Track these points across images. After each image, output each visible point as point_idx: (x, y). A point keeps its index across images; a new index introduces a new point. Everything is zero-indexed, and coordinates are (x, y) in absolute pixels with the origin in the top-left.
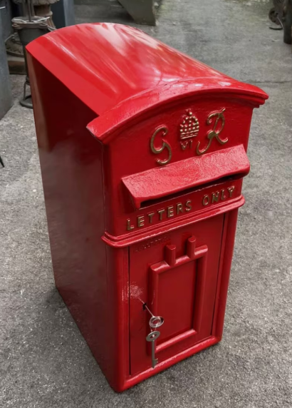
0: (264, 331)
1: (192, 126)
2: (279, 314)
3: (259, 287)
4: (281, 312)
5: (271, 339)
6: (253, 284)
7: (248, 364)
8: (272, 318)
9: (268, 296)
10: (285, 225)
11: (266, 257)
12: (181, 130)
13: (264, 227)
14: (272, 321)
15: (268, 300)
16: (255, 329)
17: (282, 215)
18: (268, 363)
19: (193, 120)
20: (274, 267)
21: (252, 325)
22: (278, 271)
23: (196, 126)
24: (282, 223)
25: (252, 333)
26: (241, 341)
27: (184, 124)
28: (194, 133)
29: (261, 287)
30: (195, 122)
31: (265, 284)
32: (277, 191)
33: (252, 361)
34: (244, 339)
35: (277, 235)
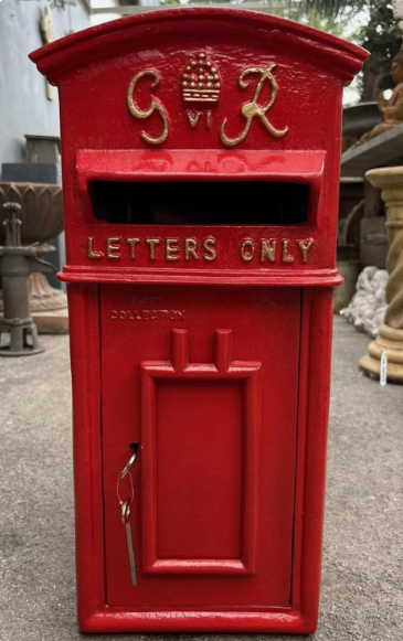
0: (372, 576)
1: (205, 81)
2: (392, 551)
3: (348, 518)
4: (395, 549)
5: (386, 586)
6: (337, 515)
7: (357, 627)
8: (380, 557)
9: (367, 529)
10: (370, 448)
11: (350, 482)
12: (185, 83)
13: (339, 452)
14: (382, 562)
15: (368, 533)
16: (355, 575)
17: (362, 438)
18: (394, 624)
19: (208, 69)
20: (366, 493)
21: (348, 568)
22: (373, 498)
23: (214, 81)
24: (365, 447)
25: (350, 581)
26: (334, 591)
27: (189, 73)
28: (210, 95)
29: (350, 518)
30: (212, 74)
31: (356, 514)
32: (347, 416)
33: (361, 622)
34: (339, 590)
35: (361, 458)
